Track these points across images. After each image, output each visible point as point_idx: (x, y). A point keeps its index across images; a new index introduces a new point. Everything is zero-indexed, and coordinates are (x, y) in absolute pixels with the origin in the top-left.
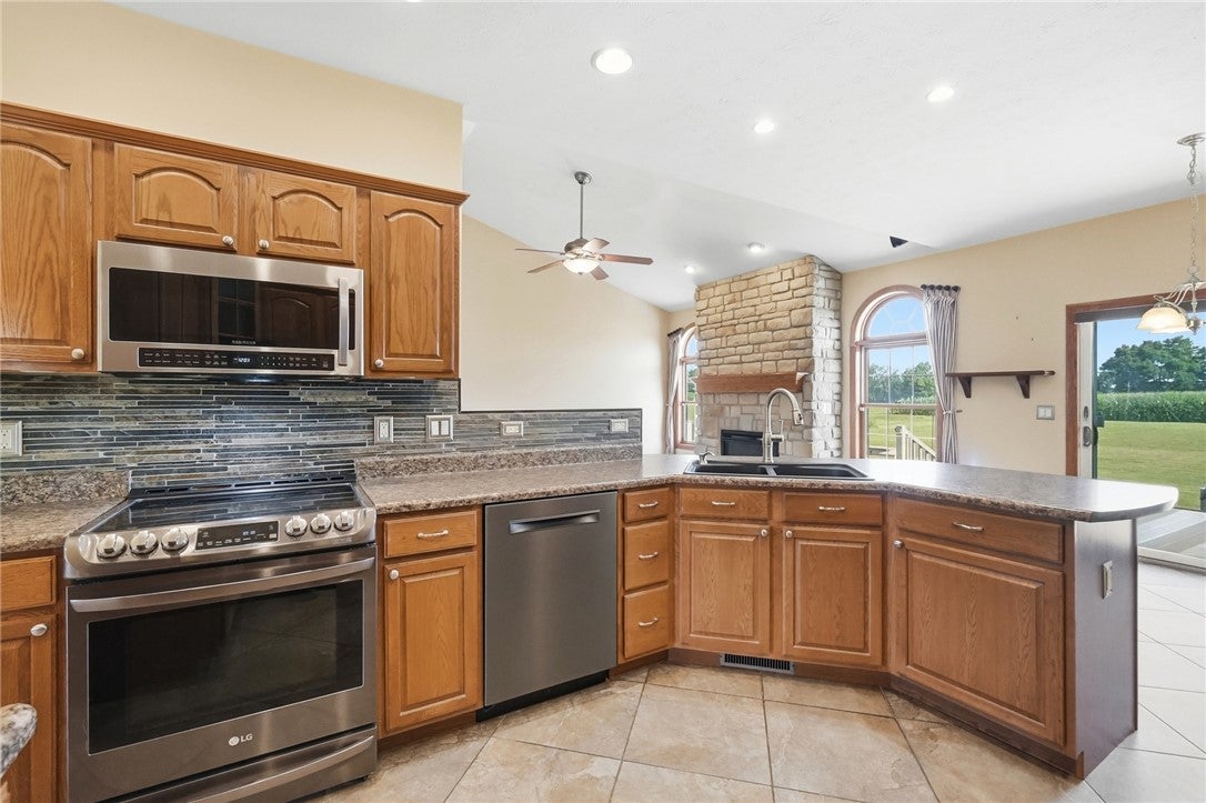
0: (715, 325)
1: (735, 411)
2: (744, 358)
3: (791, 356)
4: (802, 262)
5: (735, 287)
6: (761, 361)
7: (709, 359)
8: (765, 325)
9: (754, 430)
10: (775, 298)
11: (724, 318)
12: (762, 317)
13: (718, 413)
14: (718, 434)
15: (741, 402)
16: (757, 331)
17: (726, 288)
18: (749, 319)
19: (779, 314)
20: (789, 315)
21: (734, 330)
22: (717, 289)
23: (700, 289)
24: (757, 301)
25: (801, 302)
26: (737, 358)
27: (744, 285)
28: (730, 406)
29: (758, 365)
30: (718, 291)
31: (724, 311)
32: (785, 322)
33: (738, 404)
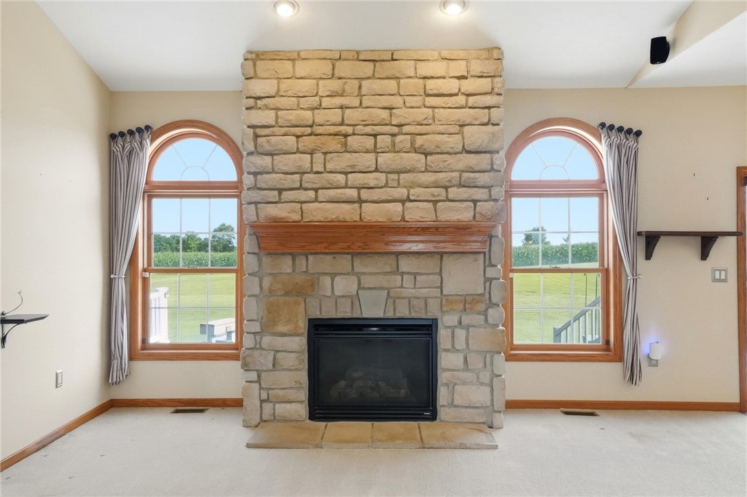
0: (298, 131)
1: (345, 285)
2: (365, 194)
3: (465, 196)
4: (485, 54)
5: (343, 68)
6: (403, 202)
7: (280, 191)
8: (413, 143)
9: (390, 314)
10: (431, 101)
11: (318, 120)
12: (406, 129)
13: (303, 290)
14: (303, 326)
15: (356, 270)
16: (394, 149)
17: (326, 68)
18: (378, 129)
19: (441, 129)
20: (460, 133)
21: (345, 144)
22: (299, 64)
23: (254, 58)
24: (397, 101)
25: (483, 115)
26: (352, 193)
27: (368, 69)
28: (333, 276)
29: (399, 207)
30: (302, 68)
31: (319, 107)
32: (454, 142)
33: (353, 272)
